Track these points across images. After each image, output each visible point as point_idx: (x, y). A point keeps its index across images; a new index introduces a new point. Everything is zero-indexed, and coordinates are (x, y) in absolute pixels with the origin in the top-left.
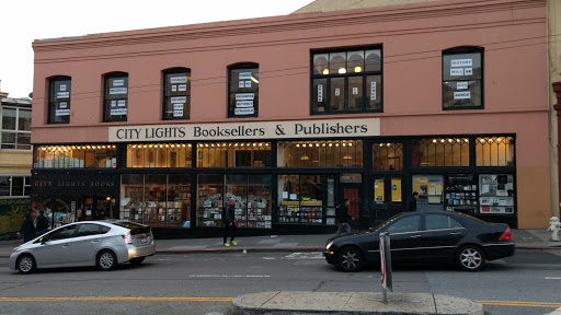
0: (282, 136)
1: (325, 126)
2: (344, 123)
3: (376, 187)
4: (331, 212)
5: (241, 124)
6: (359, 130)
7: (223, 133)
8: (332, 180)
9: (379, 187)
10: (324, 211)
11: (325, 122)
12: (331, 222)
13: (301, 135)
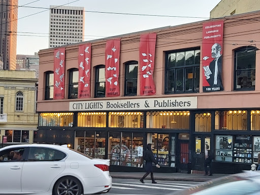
0: (148, 108)
1: (169, 102)
2: (179, 100)
3: (197, 143)
4: (173, 159)
5: (129, 100)
6: (186, 104)
7: (120, 106)
8: (174, 138)
9: (198, 142)
10: (170, 158)
11: (169, 99)
12: (173, 165)
13: (157, 108)
